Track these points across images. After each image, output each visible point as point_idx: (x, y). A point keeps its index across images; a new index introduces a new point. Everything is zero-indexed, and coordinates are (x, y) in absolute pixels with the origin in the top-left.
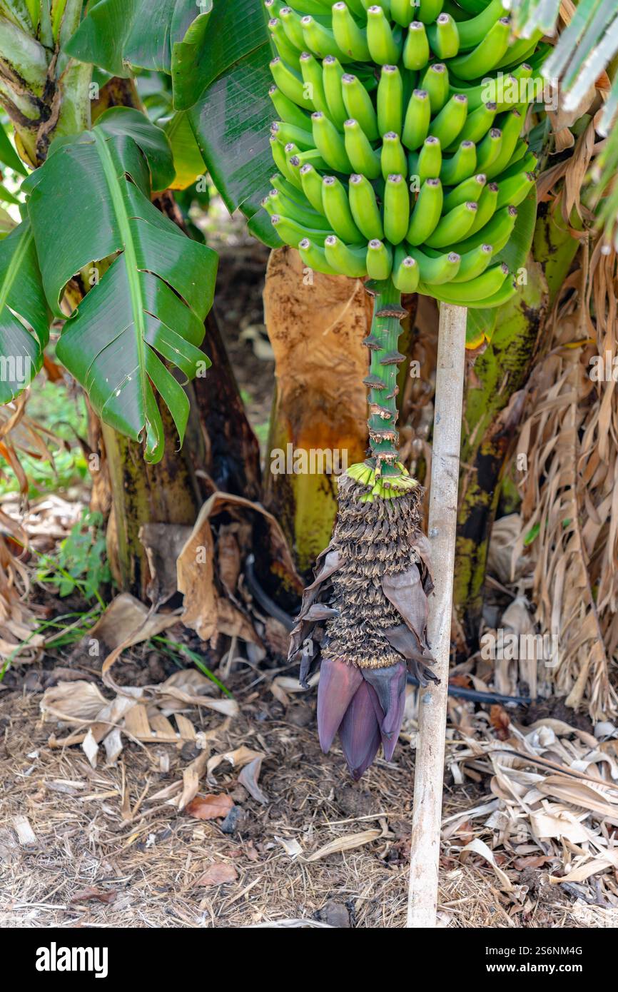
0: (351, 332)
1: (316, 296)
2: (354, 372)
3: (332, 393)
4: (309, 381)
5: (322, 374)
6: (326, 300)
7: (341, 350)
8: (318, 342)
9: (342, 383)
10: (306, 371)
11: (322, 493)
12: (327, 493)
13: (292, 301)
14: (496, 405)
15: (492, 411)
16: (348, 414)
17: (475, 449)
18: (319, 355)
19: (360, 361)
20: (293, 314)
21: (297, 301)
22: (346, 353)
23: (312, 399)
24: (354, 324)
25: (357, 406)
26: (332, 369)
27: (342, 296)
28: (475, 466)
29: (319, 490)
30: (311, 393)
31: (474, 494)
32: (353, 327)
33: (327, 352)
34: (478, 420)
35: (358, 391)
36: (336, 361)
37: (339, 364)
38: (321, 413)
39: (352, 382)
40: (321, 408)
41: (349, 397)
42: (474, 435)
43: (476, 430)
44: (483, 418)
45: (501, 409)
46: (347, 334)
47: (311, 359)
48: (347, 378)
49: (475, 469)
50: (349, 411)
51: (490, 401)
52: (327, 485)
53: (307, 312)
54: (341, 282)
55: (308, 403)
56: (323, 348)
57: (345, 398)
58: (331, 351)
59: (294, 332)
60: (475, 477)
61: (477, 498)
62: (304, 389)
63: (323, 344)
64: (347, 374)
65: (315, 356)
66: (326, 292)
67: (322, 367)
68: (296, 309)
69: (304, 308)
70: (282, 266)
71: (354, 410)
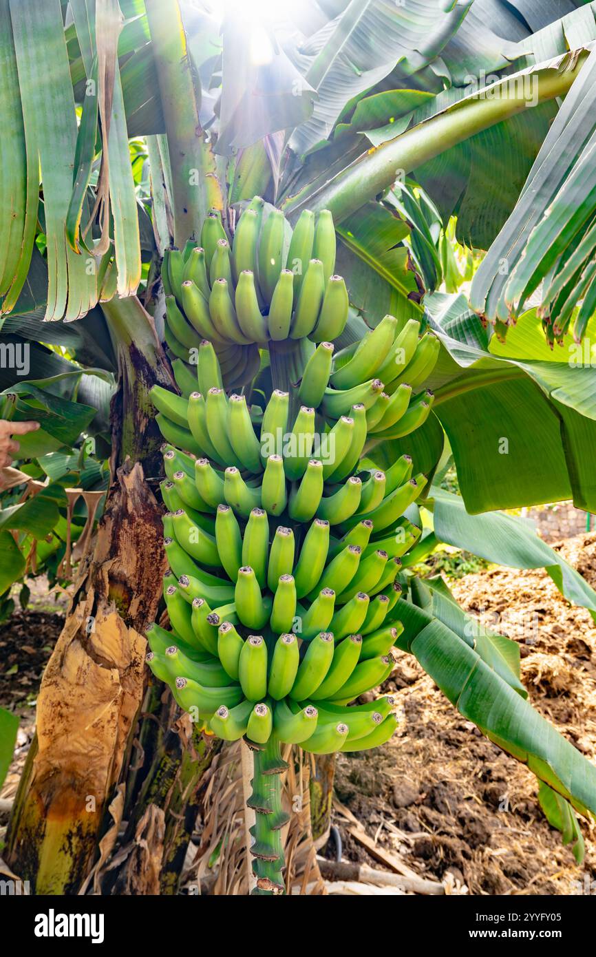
0: (106, 726)
1: (84, 700)
2: (102, 754)
3: (82, 773)
4: (63, 765)
5: (75, 759)
6: (91, 703)
7: (95, 740)
8: (77, 735)
9: (90, 764)
10: (62, 757)
11: (63, 852)
12: (66, 852)
13: (62, 705)
14: (203, 767)
15: (200, 772)
16: (92, 787)
17: (185, 802)
18: (76, 744)
19: (108, 745)
20: (61, 715)
21: (67, 705)
22: (99, 741)
23: (64, 779)
24: (109, 718)
25: (100, 781)
26: (85, 755)
27: (104, 699)
28: (184, 815)
29: (60, 850)
30: (63, 774)
31: (181, 837)
32: (109, 722)
33: (84, 742)
34: (189, 780)
35: (102, 768)
36: (90, 749)
37: (92, 750)
38: (70, 789)
39: (98, 763)
40: (73, 786)
41: (95, 775)
42: (186, 792)
43: (187, 788)
44: (193, 778)
45: (205, 770)
46: (103, 727)
47: (70, 748)
48: (95, 760)
49: (184, 818)
50: (93, 784)
51: (199, 765)
52: (67, 845)
53: (74, 713)
54: (106, 688)
55: (60, 782)
56: (81, 740)
57: (92, 776)
58: (87, 741)
59: (59, 728)
60: (183, 824)
61: (183, 839)
62: (57, 771)
63: (82, 736)
64: (96, 757)
65: (73, 745)
66: (92, 697)
67: (77, 754)
68: (65, 711)
69: (72, 710)
70: (59, 679)
71: (97, 783)
